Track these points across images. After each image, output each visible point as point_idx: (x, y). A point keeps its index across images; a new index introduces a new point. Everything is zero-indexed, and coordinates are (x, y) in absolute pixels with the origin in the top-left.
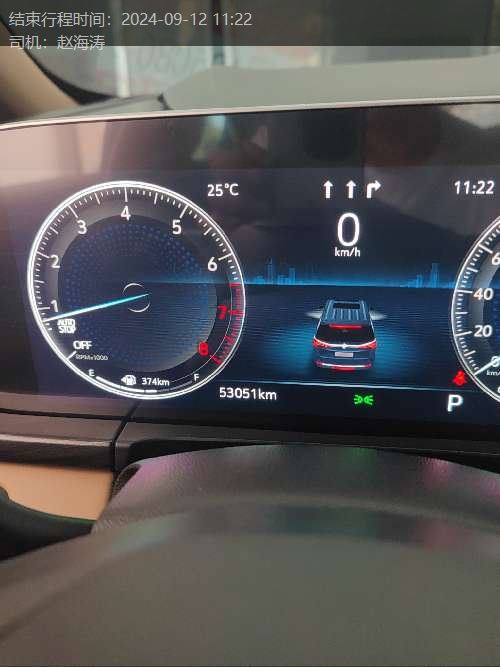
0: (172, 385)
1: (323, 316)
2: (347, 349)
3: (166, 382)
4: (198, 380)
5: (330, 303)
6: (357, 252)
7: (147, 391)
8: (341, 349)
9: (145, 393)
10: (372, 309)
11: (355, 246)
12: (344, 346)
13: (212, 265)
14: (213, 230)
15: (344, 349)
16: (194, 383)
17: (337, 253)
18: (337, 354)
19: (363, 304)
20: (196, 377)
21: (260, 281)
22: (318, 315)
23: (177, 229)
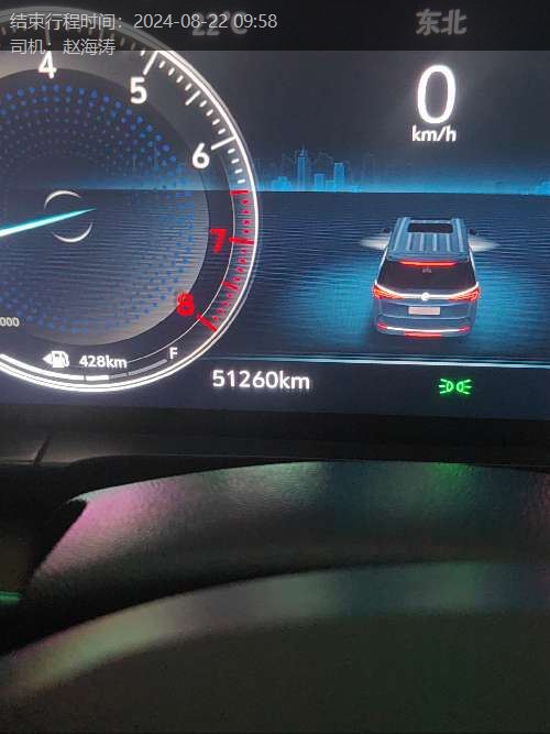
0: (131, 367)
1: (391, 246)
2: (431, 302)
3: (122, 363)
4: (177, 359)
5: (404, 223)
6: (451, 134)
7: (89, 378)
8: (418, 301)
9: (85, 382)
10: (472, 233)
11: (446, 124)
12: (425, 296)
13: (200, 158)
14: (203, 97)
15: (425, 302)
16: (170, 363)
17: (415, 136)
18: (412, 310)
19: (457, 223)
20: (173, 352)
21: (283, 185)
22: (381, 244)
23: (138, 95)
